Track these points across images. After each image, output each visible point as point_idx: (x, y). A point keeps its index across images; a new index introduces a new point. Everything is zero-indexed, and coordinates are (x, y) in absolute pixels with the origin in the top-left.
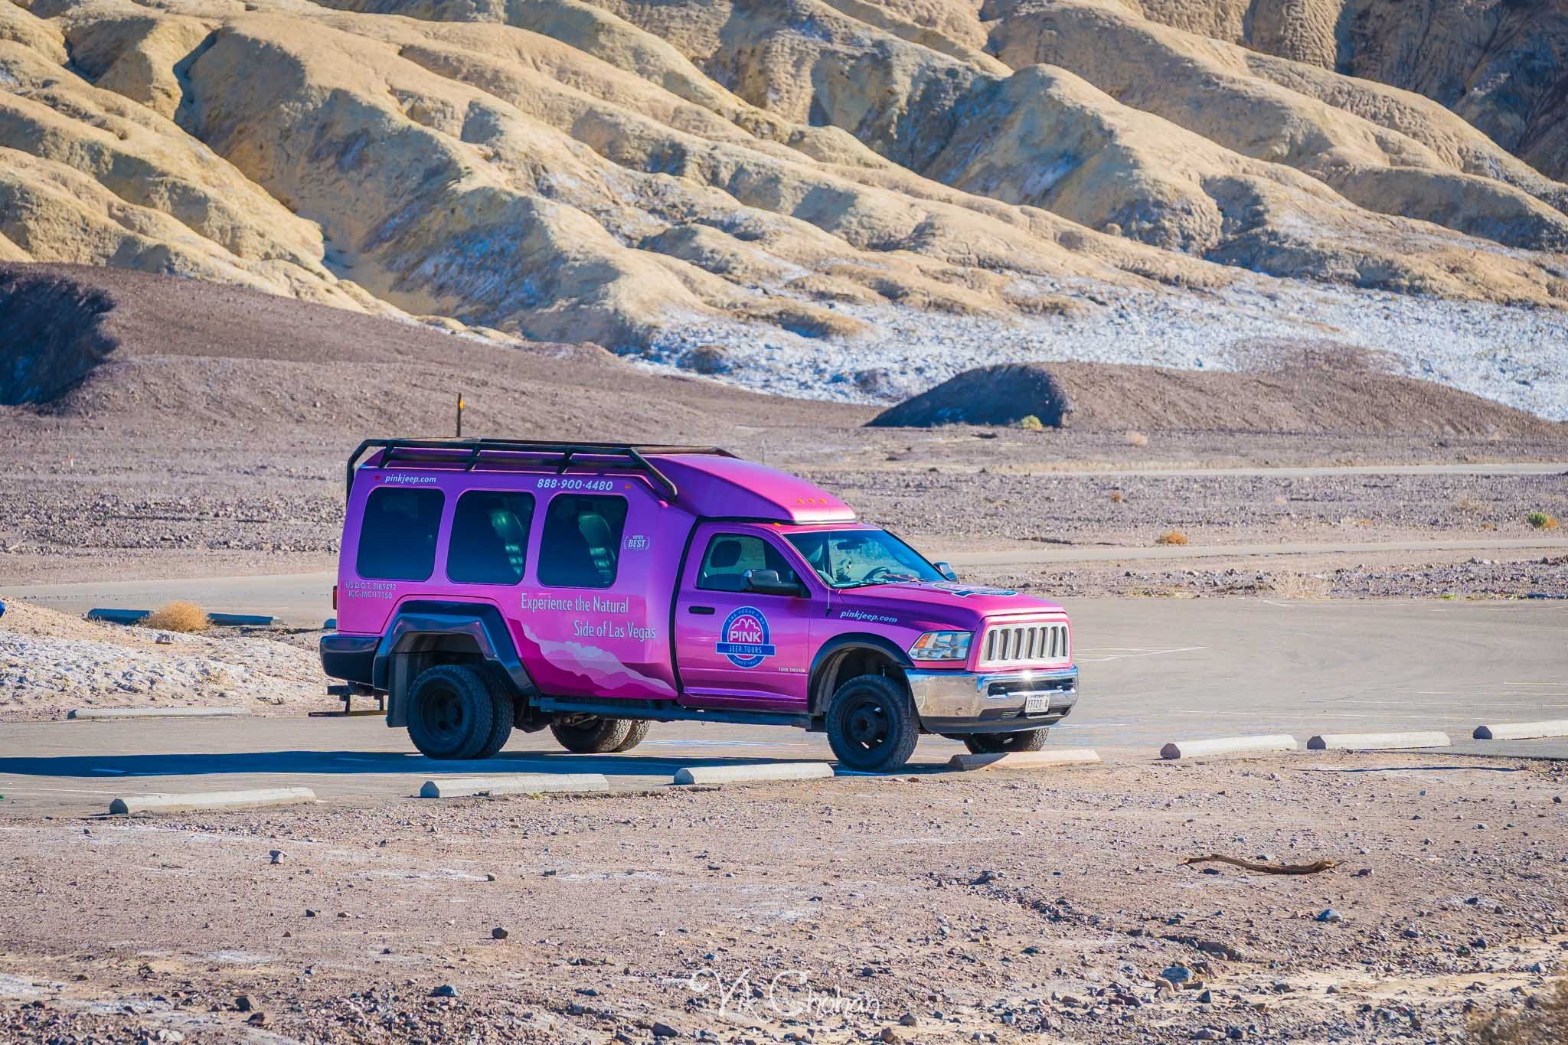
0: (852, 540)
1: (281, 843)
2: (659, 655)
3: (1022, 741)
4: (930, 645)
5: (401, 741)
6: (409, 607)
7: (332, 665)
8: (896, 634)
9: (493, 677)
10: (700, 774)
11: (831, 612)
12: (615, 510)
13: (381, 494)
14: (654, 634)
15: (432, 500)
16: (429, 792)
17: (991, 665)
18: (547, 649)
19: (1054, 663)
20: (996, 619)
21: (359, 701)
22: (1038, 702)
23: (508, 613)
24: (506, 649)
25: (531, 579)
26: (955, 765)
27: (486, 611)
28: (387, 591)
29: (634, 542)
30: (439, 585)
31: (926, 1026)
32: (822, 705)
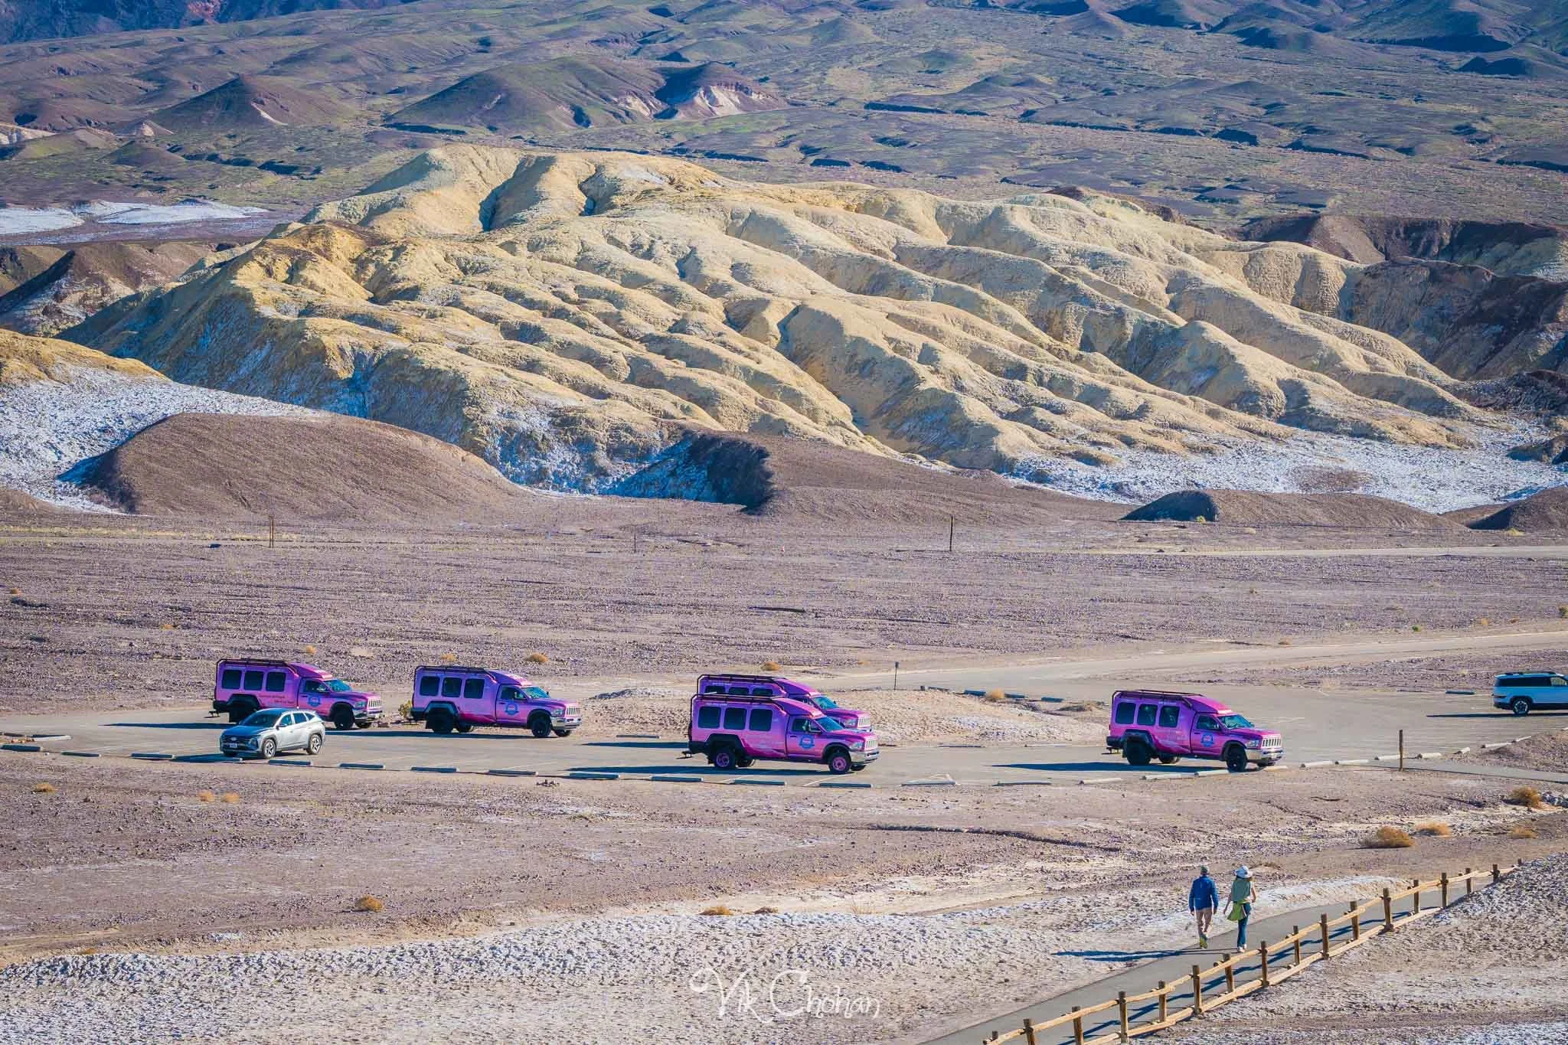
0: (1232, 717)
1: (1125, 793)
2: (1187, 743)
3: (1270, 764)
4: (1248, 743)
5: (1126, 761)
6: (1128, 730)
7: (1109, 743)
8: (1243, 741)
9: (1147, 747)
10: (1201, 773)
11: (1228, 735)
12: (1176, 711)
13: (1121, 704)
14: (1187, 738)
15: (1133, 706)
16: (1144, 778)
17: (1264, 748)
18: (1160, 741)
19: (1279, 747)
20: (1265, 737)
21: (1113, 751)
22: (1274, 756)
23: (1151, 732)
24: (1151, 741)
25: (1157, 723)
26: (1255, 770)
27: (1147, 732)
28: (1124, 727)
29: (1181, 717)
30: (1134, 725)
31: (1264, 835)
32: (1225, 755)
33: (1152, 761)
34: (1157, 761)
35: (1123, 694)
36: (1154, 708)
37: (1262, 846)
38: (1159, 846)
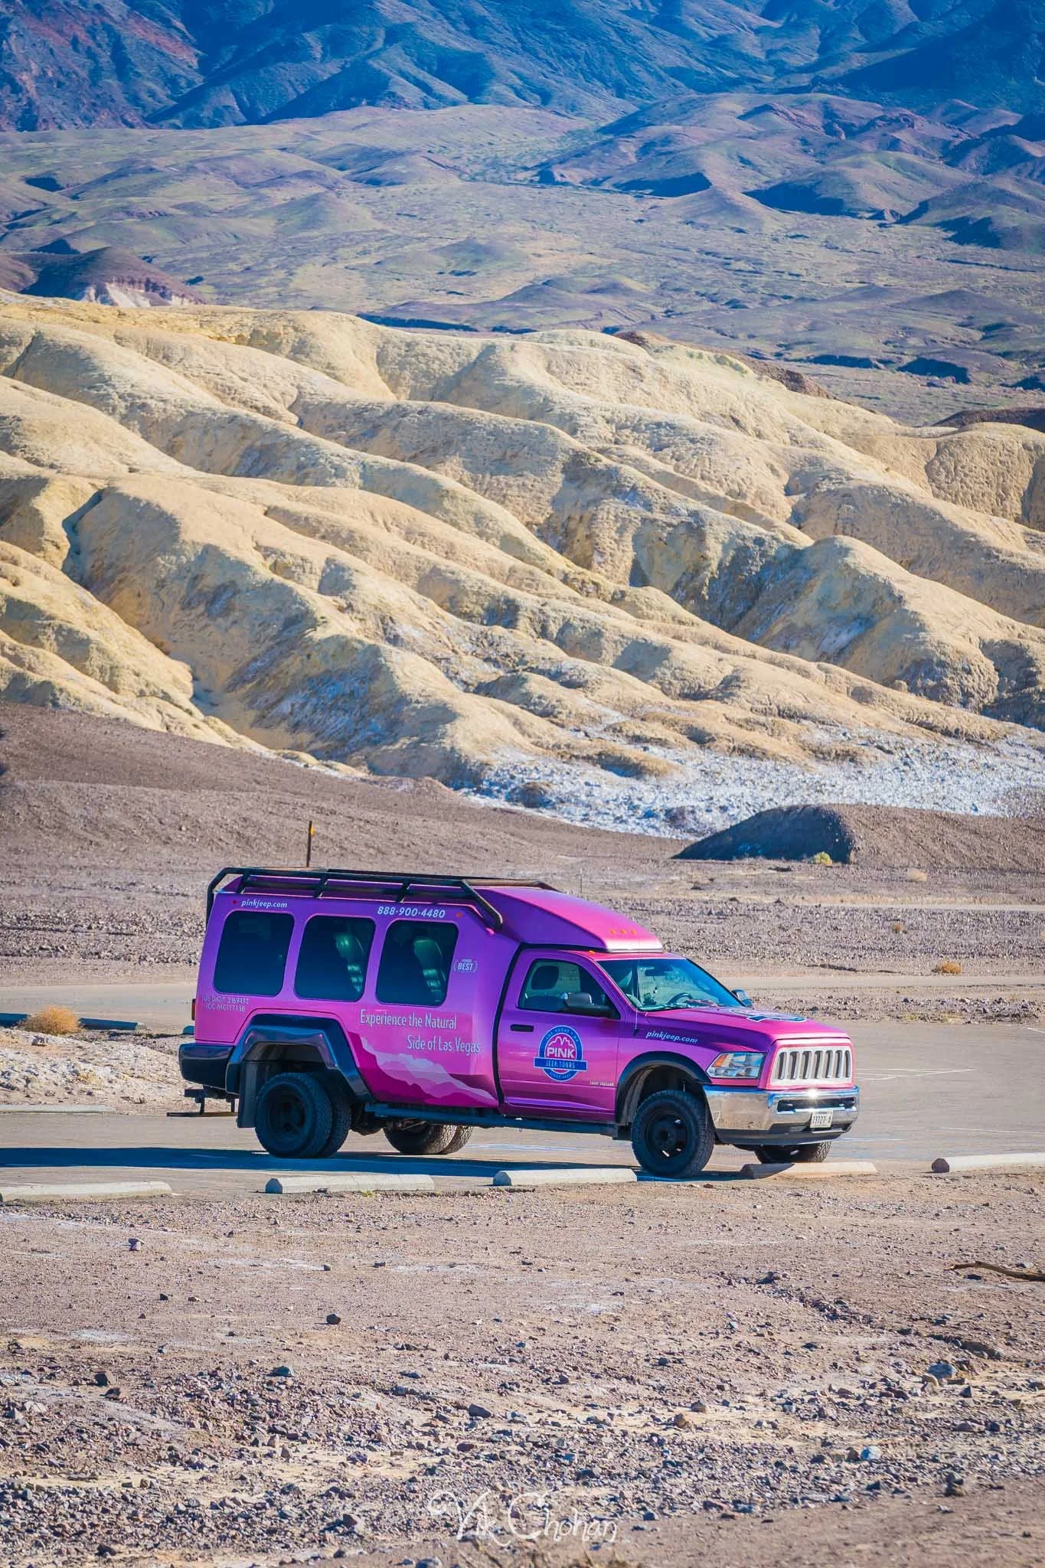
0: (659, 967)
1: (138, 1232)
2: (482, 1068)
3: (807, 1154)
4: (726, 1064)
5: (249, 1140)
6: (259, 1020)
7: (190, 1069)
8: (696, 1054)
9: (333, 1084)
10: (517, 1177)
11: (639, 1032)
12: (446, 937)
13: (237, 917)
14: (479, 1048)
15: (283, 923)
16: (273, 1188)
17: (781, 1084)
18: (383, 1060)
19: (838, 1083)
20: (786, 1042)
21: (212, 1103)
22: (821, 1119)
23: (348, 1027)
24: (346, 1059)
25: (370, 996)
26: (746, 1173)
27: (329, 1025)
28: (241, 1005)
29: (463, 965)
30: (287, 1000)
31: (714, 1413)
32: (629, 1116)
33: (354, 1142)
35: (250, 880)
36: (363, 929)
37: (674, 1468)
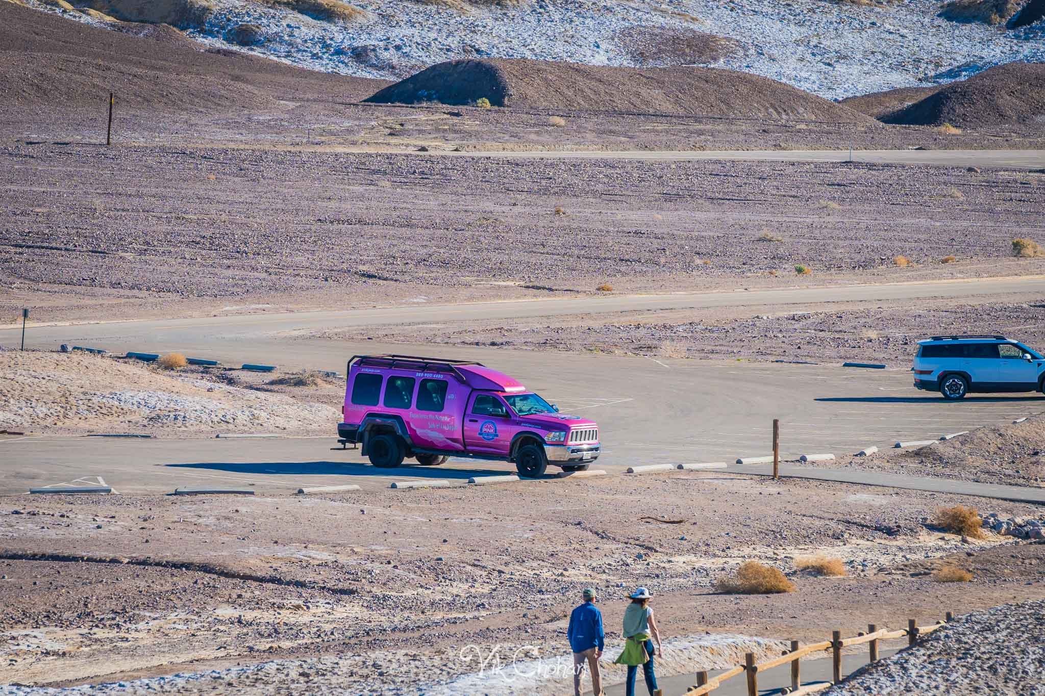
0: (525, 397)
2: (458, 436)
3: (581, 468)
4: (550, 436)
5: (366, 460)
6: (370, 415)
7: (342, 433)
8: (541, 433)
9: (400, 440)
10: (478, 480)
11: (518, 423)
13: (360, 376)
14: (457, 427)
15: (378, 379)
16: (394, 486)
17: (572, 444)
18: (419, 432)
19: (593, 442)
20: (574, 427)
21: (348, 445)
22: (587, 455)
23: (405, 418)
24: (405, 431)
26: (558, 476)
27: (399, 419)
28: (363, 409)
29: (450, 397)
30: (380, 408)
31: (571, 572)
32: (515, 454)
33: (406, 461)
34: (413, 461)
35: (365, 361)
36: (410, 382)
37: (566, 589)
38: (415, 587)
